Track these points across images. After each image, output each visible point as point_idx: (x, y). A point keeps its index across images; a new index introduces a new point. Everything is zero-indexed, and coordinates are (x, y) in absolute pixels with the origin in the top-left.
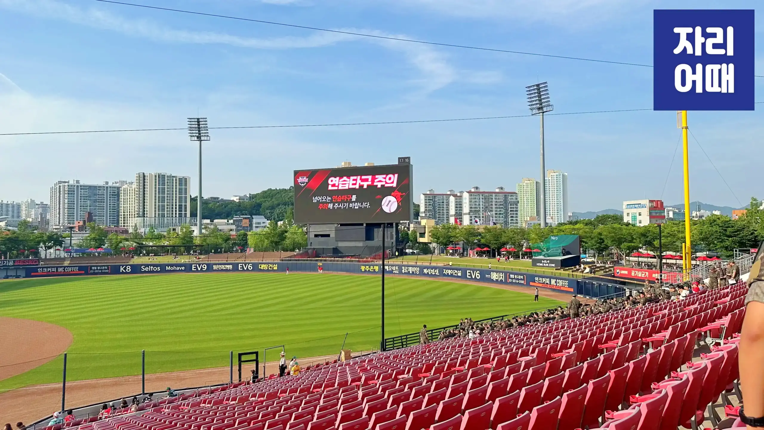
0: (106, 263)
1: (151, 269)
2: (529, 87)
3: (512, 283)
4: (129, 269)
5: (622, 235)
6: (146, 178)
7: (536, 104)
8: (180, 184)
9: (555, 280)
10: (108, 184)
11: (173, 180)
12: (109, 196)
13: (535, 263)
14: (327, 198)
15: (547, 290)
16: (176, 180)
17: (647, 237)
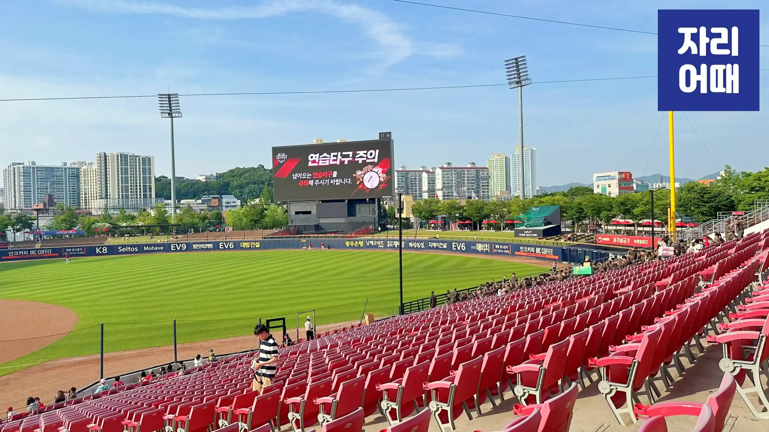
0: (81, 244)
1: (128, 249)
2: (507, 61)
3: (497, 253)
4: (105, 250)
5: (601, 204)
6: (107, 158)
7: (515, 78)
8: (144, 164)
9: (540, 248)
10: (66, 165)
11: (136, 160)
12: (68, 178)
13: (517, 234)
14: (307, 175)
15: (532, 258)
16: (139, 160)
17: (627, 206)
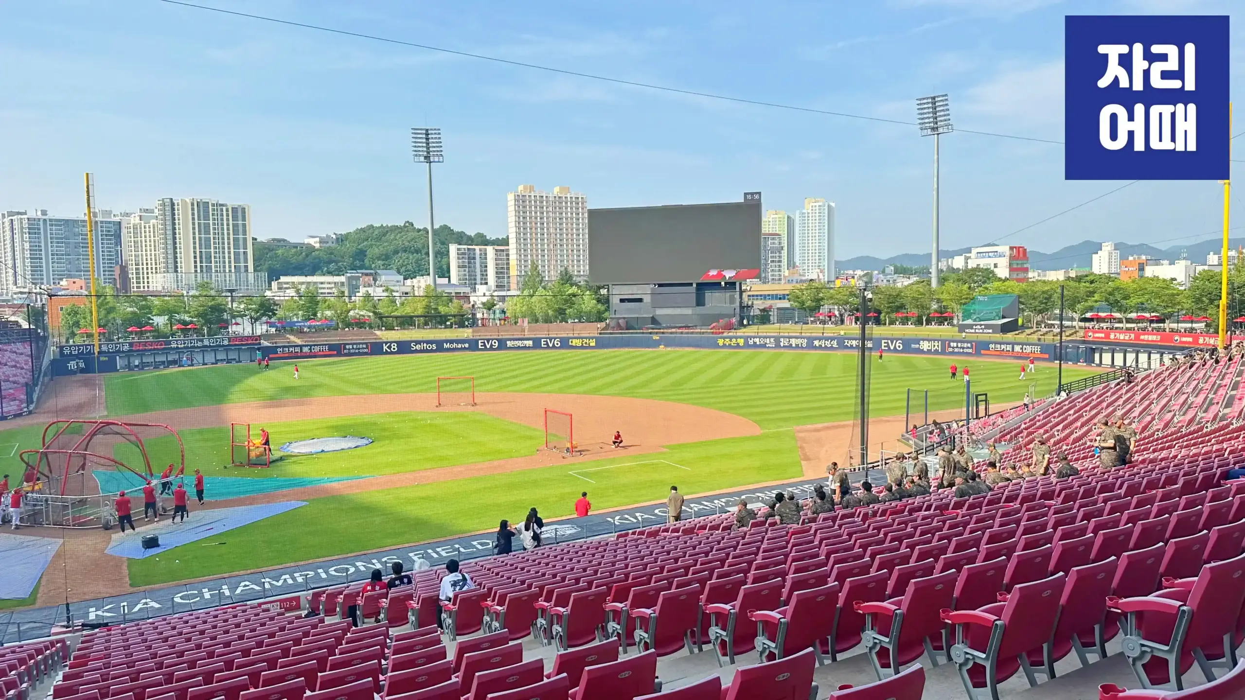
1: (424, 346)
2: (920, 100)
3: (953, 353)
4: (394, 347)
6: (176, 207)
7: (930, 123)
8: (235, 218)
9: (1021, 346)
11: (222, 210)
12: (100, 238)
13: (962, 330)
15: (1008, 358)
16: (227, 210)
